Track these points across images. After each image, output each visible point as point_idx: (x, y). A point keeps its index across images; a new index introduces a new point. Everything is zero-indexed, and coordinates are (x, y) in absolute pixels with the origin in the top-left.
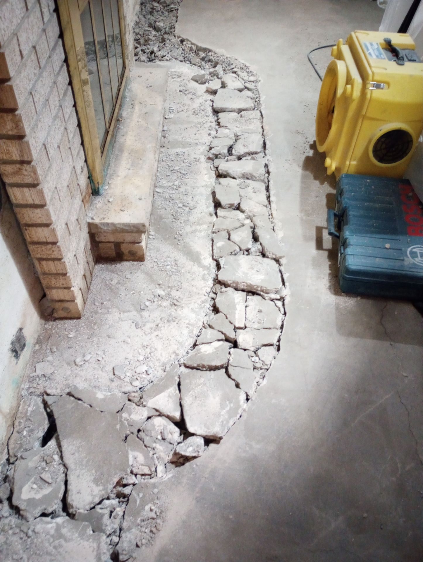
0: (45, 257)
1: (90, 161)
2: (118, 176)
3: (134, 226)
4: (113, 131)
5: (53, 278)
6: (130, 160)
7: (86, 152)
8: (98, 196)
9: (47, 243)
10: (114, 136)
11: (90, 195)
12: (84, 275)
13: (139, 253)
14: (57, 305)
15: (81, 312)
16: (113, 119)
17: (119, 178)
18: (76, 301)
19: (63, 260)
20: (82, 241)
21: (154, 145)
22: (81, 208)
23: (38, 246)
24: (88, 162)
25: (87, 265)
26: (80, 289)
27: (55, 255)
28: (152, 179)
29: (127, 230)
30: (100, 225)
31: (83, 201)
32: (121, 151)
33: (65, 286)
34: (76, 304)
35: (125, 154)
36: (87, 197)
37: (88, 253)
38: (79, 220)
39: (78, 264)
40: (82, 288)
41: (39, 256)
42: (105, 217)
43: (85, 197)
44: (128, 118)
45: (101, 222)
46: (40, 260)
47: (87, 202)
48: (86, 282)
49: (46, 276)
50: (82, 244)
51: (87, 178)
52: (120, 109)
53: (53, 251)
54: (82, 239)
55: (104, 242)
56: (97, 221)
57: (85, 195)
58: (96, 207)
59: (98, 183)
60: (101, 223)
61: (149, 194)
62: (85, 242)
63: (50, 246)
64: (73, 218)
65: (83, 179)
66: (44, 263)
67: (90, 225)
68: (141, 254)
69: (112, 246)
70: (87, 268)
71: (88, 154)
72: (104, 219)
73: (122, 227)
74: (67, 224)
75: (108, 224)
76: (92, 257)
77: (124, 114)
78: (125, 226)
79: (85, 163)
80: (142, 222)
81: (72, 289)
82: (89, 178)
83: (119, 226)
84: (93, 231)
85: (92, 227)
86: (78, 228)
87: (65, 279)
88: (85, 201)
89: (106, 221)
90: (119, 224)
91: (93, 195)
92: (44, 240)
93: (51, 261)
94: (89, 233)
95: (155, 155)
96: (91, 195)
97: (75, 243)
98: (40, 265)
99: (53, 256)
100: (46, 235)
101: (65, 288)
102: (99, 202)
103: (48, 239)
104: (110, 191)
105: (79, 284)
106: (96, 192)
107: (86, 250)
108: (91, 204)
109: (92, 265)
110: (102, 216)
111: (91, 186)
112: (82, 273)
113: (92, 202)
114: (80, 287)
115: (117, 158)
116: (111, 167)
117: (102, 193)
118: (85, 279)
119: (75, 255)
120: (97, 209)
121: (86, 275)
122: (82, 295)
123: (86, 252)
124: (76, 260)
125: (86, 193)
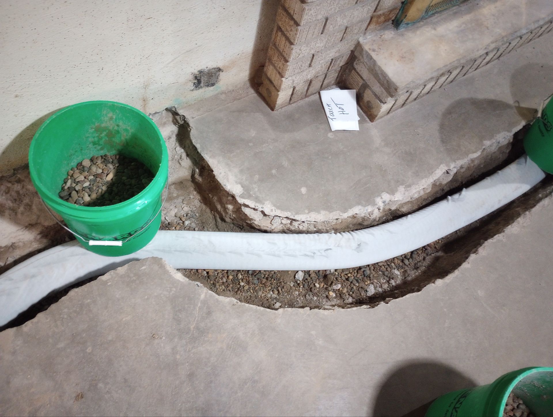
0: (283, 29)
2: (435, 29)
3: (388, 81)
5: (277, 55)
6: (464, 25)
8: (395, 29)
9: (292, 18)
11: (389, 20)
12: (311, 82)
13: (374, 111)
14: (266, 82)
15: (277, 106)
17: (433, 32)
18: (279, 93)
19: (292, 46)
20: (335, 50)
21: (504, 34)
22: (361, 21)
23: (285, 14)
25: (324, 76)
26: (294, 88)
27: (290, 35)
28: (458, 60)
29: (380, 79)
30: (364, 53)
31: (372, 18)
32: (469, 11)
33: (280, 71)
34: (278, 95)
35: (467, 18)
36: (382, 19)
38: (349, 30)
39: (310, 65)
40: (297, 89)
41: (280, 23)
42: (377, 50)
43: (379, 16)
45: (368, 51)
46: (279, 29)
47: (377, 23)
48: (308, 89)
49: (273, 47)
50: (332, 54)
51: (400, 1)
53: (291, 30)
54: (337, 49)
55: (358, 73)
56: (366, 47)
58: (381, 36)
61: (438, 69)
62: (337, 55)
63: (292, 23)
64: (341, 21)
66: (280, 34)
67: (358, 45)
68: (375, 113)
69: (361, 83)
70: (321, 78)
72: (374, 50)
73: (379, 72)
74: (327, 20)
75: (371, 58)
76: (337, 74)
78: (382, 74)
80: (398, 85)
81: (283, 79)
82: (403, 3)
83: (377, 69)
84: (356, 54)
85: (358, 48)
86: (339, 36)
87: (284, 65)
88: (374, 19)
89: (373, 55)
90: (379, 67)
91: (392, 24)
92: (292, 13)
93: (285, 38)
94: (352, 51)
95: (492, 42)
96: (391, 22)
97: (322, 45)
98: (276, 34)
99: (288, 35)
100: (296, 10)
101: (279, 73)
102: (389, 34)
103: (294, 14)
104: (410, 34)
105: (296, 82)
106: (397, 23)
107: (333, 62)
108: (381, 29)
109: (330, 82)
110: (375, 47)
111: (398, 13)
112: (309, 77)
113: (385, 28)
114: (294, 85)
115: (455, 13)
116: (441, 16)
117: (402, 29)
118: (309, 85)
119: (313, 55)
120: (380, 38)
121: (313, 82)
122: (292, 94)
123: (332, 65)
124: (310, 59)
125: (384, 14)
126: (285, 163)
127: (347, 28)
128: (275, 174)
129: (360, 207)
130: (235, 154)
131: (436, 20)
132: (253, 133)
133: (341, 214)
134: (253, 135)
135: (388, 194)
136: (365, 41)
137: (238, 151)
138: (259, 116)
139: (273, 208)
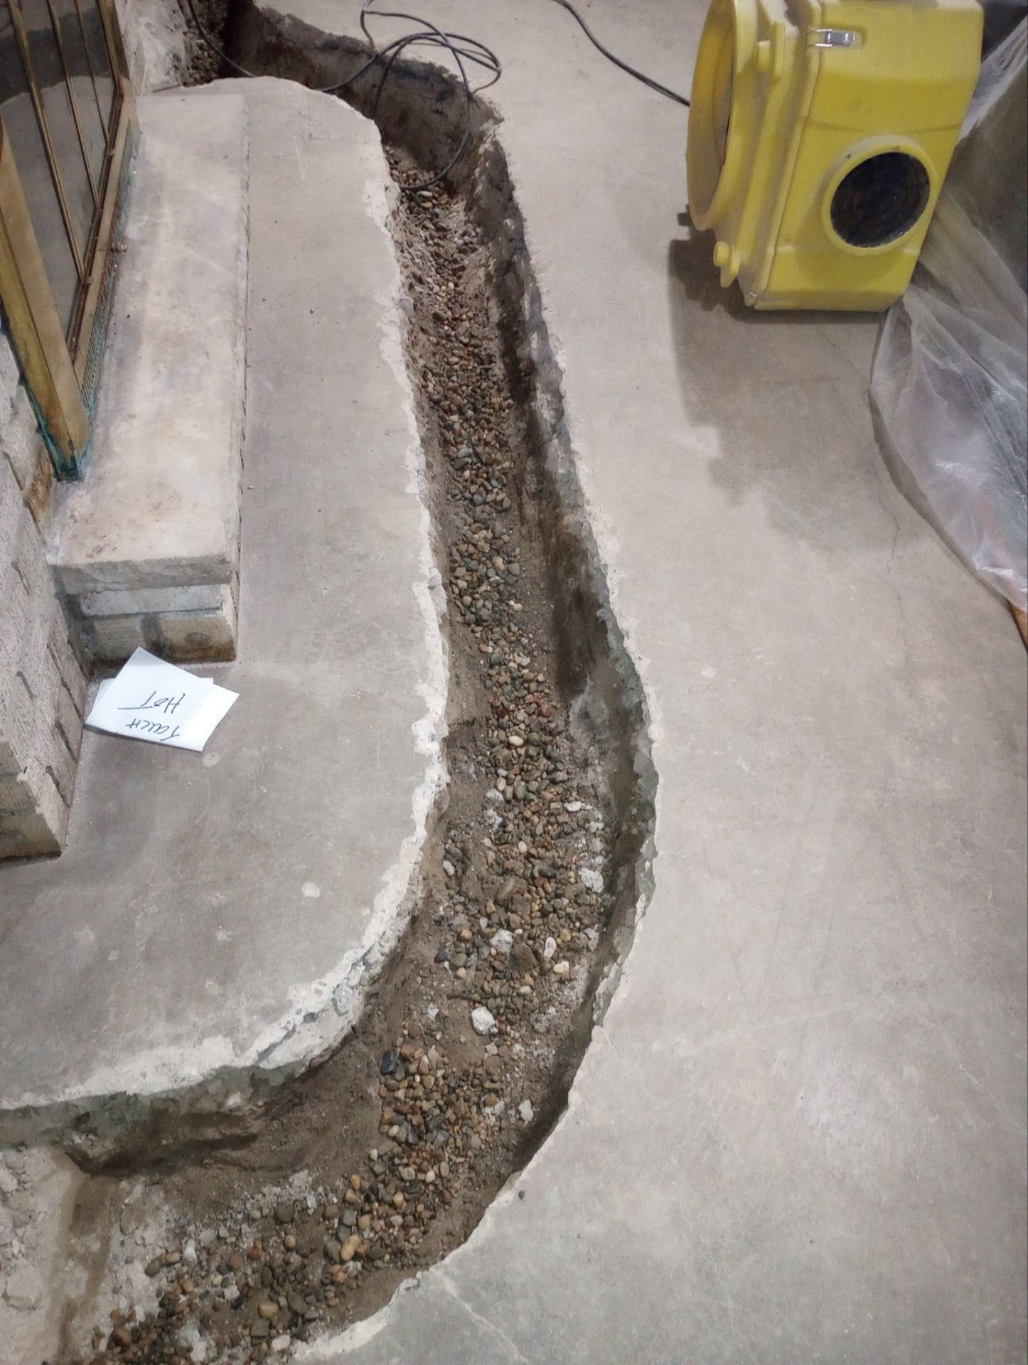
1: (37, 378)
2: (131, 417)
3: (192, 566)
4: (102, 283)
6: (161, 366)
7: (22, 353)
8: (76, 483)
10: (107, 296)
11: (50, 481)
12: (58, 726)
13: (218, 639)
15: (58, 839)
16: (99, 246)
17: (135, 423)
18: (38, 810)
20: (37, 625)
21: (229, 316)
22: (22, 528)
24: (32, 385)
25: (64, 692)
26: (49, 769)
28: (233, 419)
29: (174, 578)
30: (88, 571)
31: (27, 504)
32: (135, 338)
34: (40, 817)
35: (147, 351)
36: (41, 488)
37: (63, 657)
38: (22, 565)
39: (32, 696)
40: (54, 767)
42: (102, 545)
43: (34, 491)
44: (143, 242)
45: (91, 561)
47: (43, 504)
48: (67, 743)
50: (40, 635)
51: (33, 432)
52: (116, 216)
54: (38, 620)
55: (110, 617)
56: (80, 560)
57: (33, 485)
58: (72, 516)
59: (71, 443)
60: (91, 566)
61: (230, 464)
62: (47, 626)
65: (19, 437)
67: (58, 573)
68: (225, 639)
69: (136, 624)
70: (65, 699)
71: (28, 360)
72: (99, 550)
73: (157, 570)
75: (114, 566)
76: (76, 664)
77: (132, 230)
78: (167, 567)
79: (23, 388)
80: (216, 551)
81: (21, 777)
82: (39, 429)
83: (147, 569)
84: (71, 590)
85: (64, 579)
86: (20, 591)
88: (34, 503)
89: (106, 557)
90: (146, 562)
91: (59, 480)
94: (57, 596)
95: (234, 345)
96: (54, 480)
97: (14, 639)
102: (79, 500)
104: (109, 466)
105: (41, 755)
106: (68, 471)
107: (54, 648)
108: (56, 509)
109: (80, 688)
110: (92, 543)
111: (51, 456)
112: (50, 721)
113: (59, 502)
114: (46, 764)
115: (120, 363)
116: (108, 390)
117: (87, 472)
118: (63, 733)
119: (20, 674)
120: (75, 521)
121: (62, 721)
122: (57, 784)
123: (56, 655)
124: (23, 688)
125: (36, 479)
126: (218, 897)
127: (15, 565)
128: (229, 936)
129: (419, 791)
130: (113, 1010)
131: (112, 403)
132: (87, 936)
133: (414, 839)
134: (92, 937)
135: (420, 721)
136: (61, 554)
137: (112, 997)
138: (49, 897)
139: (315, 985)
